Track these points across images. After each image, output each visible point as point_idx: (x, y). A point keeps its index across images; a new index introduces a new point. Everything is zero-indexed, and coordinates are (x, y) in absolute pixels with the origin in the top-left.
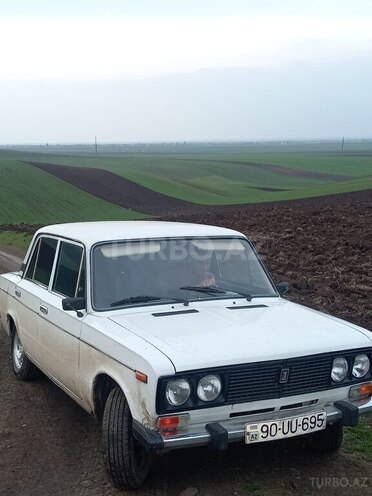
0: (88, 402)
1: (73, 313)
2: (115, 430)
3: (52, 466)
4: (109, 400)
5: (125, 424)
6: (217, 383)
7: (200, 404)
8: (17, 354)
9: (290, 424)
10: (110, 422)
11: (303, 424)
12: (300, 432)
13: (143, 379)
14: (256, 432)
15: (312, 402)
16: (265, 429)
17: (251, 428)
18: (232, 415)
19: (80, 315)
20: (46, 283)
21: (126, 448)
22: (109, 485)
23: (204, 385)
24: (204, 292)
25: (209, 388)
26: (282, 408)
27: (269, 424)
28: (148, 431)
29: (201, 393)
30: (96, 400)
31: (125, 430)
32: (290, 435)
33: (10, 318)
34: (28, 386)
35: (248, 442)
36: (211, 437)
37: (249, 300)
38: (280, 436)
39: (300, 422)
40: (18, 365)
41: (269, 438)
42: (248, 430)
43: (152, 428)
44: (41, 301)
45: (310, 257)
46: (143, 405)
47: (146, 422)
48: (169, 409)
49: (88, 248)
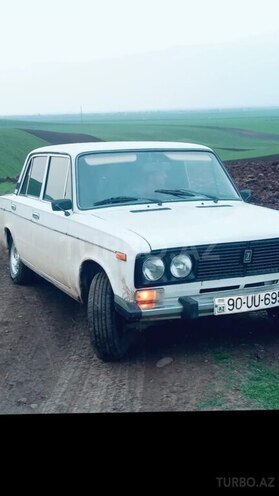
0: (76, 289)
1: (61, 213)
2: (99, 305)
3: (45, 345)
4: (94, 282)
5: (108, 301)
6: (188, 263)
7: (173, 280)
8: (14, 262)
9: (253, 299)
10: (95, 300)
11: (266, 299)
12: (262, 306)
13: (123, 258)
14: (223, 305)
15: (273, 282)
16: (231, 302)
17: (219, 301)
18: (202, 291)
19: (67, 214)
20: (38, 195)
21: (109, 321)
22: (95, 357)
23: (177, 264)
24: (176, 195)
25: (181, 266)
26: (247, 286)
27: (235, 298)
28: (128, 304)
29: (174, 270)
30: (82, 286)
31: (108, 306)
32: (253, 308)
33: (8, 231)
34: (24, 289)
35: (217, 312)
36: (184, 309)
37: (216, 202)
38: (244, 309)
39: (262, 298)
40: (15, 271)
41: (235, 311)
42: (216, 303)
43: (131, 301)
44: (33, 209)
45: (271, 194)
46: (123, 281)
47: (126, 296)
48: (146, 283)
49: (74, 158)
